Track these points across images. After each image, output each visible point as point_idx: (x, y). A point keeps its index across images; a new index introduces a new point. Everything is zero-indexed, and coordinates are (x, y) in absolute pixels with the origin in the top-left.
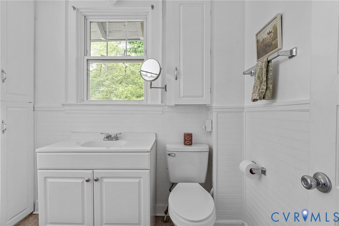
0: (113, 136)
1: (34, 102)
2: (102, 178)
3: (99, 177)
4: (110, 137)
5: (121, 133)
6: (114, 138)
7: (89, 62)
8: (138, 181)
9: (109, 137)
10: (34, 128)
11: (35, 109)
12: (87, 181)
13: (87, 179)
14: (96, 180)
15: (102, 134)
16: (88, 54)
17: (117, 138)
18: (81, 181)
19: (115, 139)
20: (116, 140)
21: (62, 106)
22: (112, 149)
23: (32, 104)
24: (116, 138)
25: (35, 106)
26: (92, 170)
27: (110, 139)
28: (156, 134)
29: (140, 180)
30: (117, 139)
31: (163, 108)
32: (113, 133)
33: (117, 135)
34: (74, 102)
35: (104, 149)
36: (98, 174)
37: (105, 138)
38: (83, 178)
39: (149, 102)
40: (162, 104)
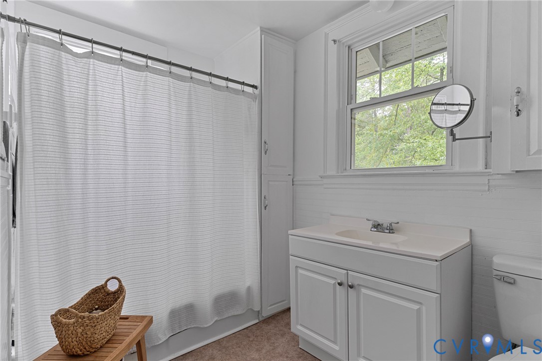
0: (385, 226)
1: (294, 174)
2: (359, 285)
3: (356, 283)
4: (379, 227)
5: (398, 223)
6: (387, 229)
7: (354, 112)
8: (416, 309)
9: (377, 227)
10: (293, 205)
11: (295, 183)
12: (340, 284)
13: (339, 281)
14: (351, 287)
15: (369, 220)
16: (353, 101)
17: (392, 229)
18: (333, 282)
19: (388, 231)
20: (390, 233)
21: (321, 179)
22: (383, 245)
23: (291, 177)
24: (390, 229)
25: (294, 180)
26: (346, 271)
27: (380, 230)
28: (471, 230)
29: (420, 308)
30: (391, 231)
31: (490, 178)
32: (385, 220)
33: (391, 225)
34: (334, 173)
35: (369, 243)
36: (354, 278)
37: (372, 228)
38: (336, 279)
39: (457, 169)
40: (487, 170)
